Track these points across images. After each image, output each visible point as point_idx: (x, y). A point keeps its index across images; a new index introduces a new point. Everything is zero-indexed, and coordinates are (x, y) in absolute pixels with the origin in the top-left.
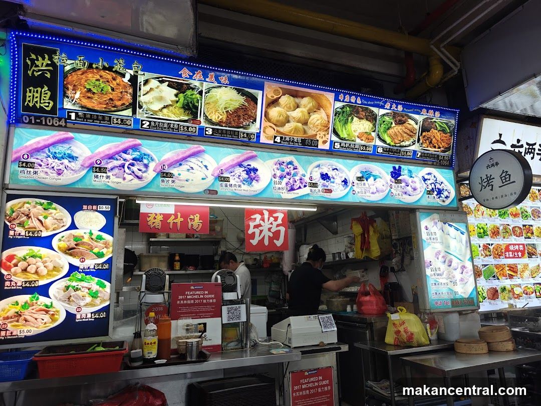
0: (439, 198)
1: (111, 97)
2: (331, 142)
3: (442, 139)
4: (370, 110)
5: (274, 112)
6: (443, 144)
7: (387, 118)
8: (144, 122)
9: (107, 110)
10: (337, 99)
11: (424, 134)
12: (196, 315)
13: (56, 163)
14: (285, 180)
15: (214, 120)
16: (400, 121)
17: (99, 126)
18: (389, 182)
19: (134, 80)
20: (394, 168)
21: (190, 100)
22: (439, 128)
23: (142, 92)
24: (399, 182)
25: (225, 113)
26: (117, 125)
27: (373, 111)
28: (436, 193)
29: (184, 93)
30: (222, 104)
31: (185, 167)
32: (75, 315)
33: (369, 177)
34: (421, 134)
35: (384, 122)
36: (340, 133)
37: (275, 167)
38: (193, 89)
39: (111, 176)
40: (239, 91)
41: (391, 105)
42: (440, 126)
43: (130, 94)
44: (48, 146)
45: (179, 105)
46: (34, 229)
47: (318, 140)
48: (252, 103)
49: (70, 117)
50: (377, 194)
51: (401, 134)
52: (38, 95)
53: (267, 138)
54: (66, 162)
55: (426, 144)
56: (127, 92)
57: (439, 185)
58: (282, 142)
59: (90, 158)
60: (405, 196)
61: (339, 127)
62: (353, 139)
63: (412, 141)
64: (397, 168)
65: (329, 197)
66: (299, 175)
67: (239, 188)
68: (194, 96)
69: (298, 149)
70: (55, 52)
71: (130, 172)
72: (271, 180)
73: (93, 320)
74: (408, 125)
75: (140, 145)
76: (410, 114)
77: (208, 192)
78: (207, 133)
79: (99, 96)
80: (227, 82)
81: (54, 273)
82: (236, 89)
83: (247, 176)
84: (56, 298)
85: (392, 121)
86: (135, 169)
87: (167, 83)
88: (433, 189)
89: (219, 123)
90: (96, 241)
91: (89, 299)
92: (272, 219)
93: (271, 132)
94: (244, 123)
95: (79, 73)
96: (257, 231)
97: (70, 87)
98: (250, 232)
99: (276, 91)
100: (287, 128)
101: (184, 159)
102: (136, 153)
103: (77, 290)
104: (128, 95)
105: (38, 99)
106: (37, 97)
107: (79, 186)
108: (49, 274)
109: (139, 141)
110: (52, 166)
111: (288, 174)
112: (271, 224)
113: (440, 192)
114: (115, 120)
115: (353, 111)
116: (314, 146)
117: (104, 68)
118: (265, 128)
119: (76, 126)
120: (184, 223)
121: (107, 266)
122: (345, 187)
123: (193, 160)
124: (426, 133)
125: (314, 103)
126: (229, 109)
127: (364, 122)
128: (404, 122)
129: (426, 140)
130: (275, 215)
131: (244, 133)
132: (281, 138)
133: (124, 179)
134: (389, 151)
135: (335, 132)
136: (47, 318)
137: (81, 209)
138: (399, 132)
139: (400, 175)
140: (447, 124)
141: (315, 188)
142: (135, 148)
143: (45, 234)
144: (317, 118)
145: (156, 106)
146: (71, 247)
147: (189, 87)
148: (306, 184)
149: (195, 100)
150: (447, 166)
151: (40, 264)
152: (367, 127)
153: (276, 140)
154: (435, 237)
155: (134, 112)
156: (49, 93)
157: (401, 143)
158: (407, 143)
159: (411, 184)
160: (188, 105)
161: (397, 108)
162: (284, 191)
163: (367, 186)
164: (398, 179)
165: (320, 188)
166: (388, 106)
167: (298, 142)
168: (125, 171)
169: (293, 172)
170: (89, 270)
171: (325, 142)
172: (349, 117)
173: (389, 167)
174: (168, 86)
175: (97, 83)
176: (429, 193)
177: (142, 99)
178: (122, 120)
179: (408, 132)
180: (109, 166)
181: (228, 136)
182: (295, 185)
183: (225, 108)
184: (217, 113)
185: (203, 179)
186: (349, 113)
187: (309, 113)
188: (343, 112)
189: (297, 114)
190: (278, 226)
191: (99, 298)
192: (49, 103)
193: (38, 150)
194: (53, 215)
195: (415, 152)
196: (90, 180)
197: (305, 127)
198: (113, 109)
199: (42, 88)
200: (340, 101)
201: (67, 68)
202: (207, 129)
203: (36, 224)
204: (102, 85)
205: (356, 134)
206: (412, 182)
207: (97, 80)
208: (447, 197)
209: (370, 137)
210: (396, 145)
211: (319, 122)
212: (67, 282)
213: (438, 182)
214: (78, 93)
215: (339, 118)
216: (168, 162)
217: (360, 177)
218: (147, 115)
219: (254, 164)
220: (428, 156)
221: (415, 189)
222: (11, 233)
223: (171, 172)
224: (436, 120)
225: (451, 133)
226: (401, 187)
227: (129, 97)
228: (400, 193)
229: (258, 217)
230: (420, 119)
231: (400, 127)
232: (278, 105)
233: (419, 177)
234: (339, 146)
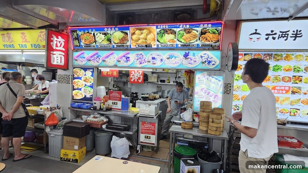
0: (208, 65)
1: (90, 40)
2: (157, 45)
3: (213, 37)
4: (173, 30)
5: (134, 37)
6: (214, 39)
7: (181, 32)
8: (98, 46)
9: (90, 44)
10: (157, 28)
11: (202, 36)
12: (115, 100)
14: (139, 60)
15: (116, 43)
16: (188, 32)
17: (89, 48)
18: (182, 59)
19: (94, 34)
20: (186, 53)
21: (108, 37)
22: (211, 32)
23: (96, 37)
24: (188, 59)
25: (119, 40)
26: (93, 48)
28: (207, 63)
29: (106, 35)
30: (117, 37)
31: (109, 58)
32: (86, 96)
33: (173, 57)
35: (180, 34)
36: (160, 41)
37: (135, 56)
38: (109, 34)
39: (92, 62)
40: (122, 32)
41: (183, 26)
42: (212, 31)
44: (79, 55)
45: (106, 39)
47: (152, 45)
48: (127, 35)
49: (83, 47)
50: (175, 64)
51: (189, 38)
52: (76, 42)
53: (134, 46)
54: (83, 59)
55: (204, 41)
57: (210, 59)
58: (139, 47)
59: (88, 57)
60: (189, 65)
61: (160, 39)
62: (166, 42)
63: (196, 40)
65: (154, 66)
66: (144, 58)
67: (124, 64)
69: (145, 49)
70: (77, 31)
72: (134, 60)
73: (90, 97)
74: (193, 33)
76: (193, 28)
77: (115, 65)
79: (87, 40)
80: (118, 30)
82: (121, 31)
83: (126, 60)
84: (83, 91)
85: (184, 32)
86: (97, 60)
87: (102, 33)
88: (206, 61)
89: (118, 43)
90: (90, 78)
91: (89, 92)
92: (138, 73)
93: (135, 44)
94: (125, 42)
95: (82, 35)
96: (133, 77)
97: (81, 39)
98: (131, 77)
99: (134, 30)
100: (139, 42)
101: (109, 56)
103: (86, 90)
107: (86, 65)
108: (81, 86)
109: (98, 52)
110: (81, 60)
111: (140, 58)
112: (138, 75)
113: (209, 62)
114: (92, 46)
115: (165, 31)
116: (151, 47)
117: (87, 33)
118: (132, 43)
119: (84, 49)
120: (112, 74)
121: (92, 85)
122: (161, 62)
123: (111, 56)
124: (204, 35)
125: (148, 31)
127: (170, 35)
128: (191, 32)
129: (204, 39)
130: (139, 72)
131: (126, 45)
132: (138, 45)
133: (95, 62)
134: (184, 46)
135: (158, 41)
136: (81, 96)
137: (87, 70)
139: (188, 56)
140: (216, 29)
141: (149, 63)
142: (97, 54)
143: (80, 77)
144: (150, 37)
145: (100, 41)
146: (85, 80)
147: (108, 34)
148: (146, 62)
149: (110, 37)
150: (218, 49)
151: (80, 84)
152: (172, 37)
153: (136, 46)
154: (202, 82)
155: (96, 43)
156: (78, 41)
157: (190, 42)
158: (193, 41)
159: (194, 59)
160: (108, 39)
161: (186, 26)
162: (138, 64)
163: (171, 61)
164: (187, 57)
165: (151, 63)
166: (181, 26)
167: (144, 46)
168: (95, 60)
169: (141, 57)
170: (88, 86)
171: (154, 45)
172: (163, 34)
175: (86, 37)
176: (203, 63)
177: (97, 39)
178: (94, 46)
179: (193, 36)
180: (91, 59)
181: (121, 47)
182: (142, 62)
183: (119, 38)
184: (116, 40)
185: (113, 61)
187: (147, 35)
188: (161, 33)
189: (142, 36)
190: (140, 75)
192: (78, 44)
194: (82, 72)
195: (198, 45)
196: (88, 63)
197: (146, 41)
199: (76, 40)
200: (158, 28)
201: (80, 34)
202: (115, 46)
203: (79, 74)
204: (88, 37)
205: (168, 40)
206: (194, 58)
208: (213, 64)
209: (174, 41)
210: (187, 43)
212: (85, 88)
213: (209, 57)
214: (83, 40)
215: (159, 35)
216: (105, 57)
218: (99, 44)
219: (128, 56)
220: (205, 45)
221: (195, 61)
222: (75, 76)
223: (105, 60)
224: (209, 29)
225: (219, 33)
226: (188, 61)
227: (94, 39)
228: (187, 64)
229: (133, 72)
230: (199, 29)
231: (188, 35)
232: (135, 34)
233: (198, 56)
234: (160, 46)
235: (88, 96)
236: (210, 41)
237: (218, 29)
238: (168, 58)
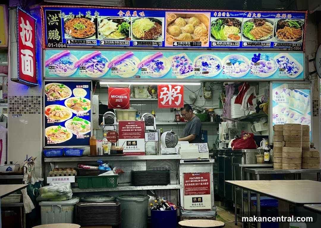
0: (289, 73)
1: (86, 31)
2: (210, 42)
3: (294, 32)
4: (236, 20)
5: (172, 29)
6: (295, 36)
7: (249, 23)
8: (102, 42)
9: (84, 37)
10: (212, 16)
11: (279, 30)
13: (63, 66)
14: (179, 68)
15: (138, 37)
16: (259, 24)
17: (81, 45)
18: (250, 65)
19: (96, 21)
20: (255, 55)
21: (124, 28)
22: (291, 25)
23: (100, 26)
25: (144, 32)
26: (89, 45)
27: (238, 20)
28: (287, 70)
29: (121, 24)
30: (142, 28)
31: (123, 64)
32: (76, 136)
33: (235, 63)
34: (277, 31)
35: (247, 26)
36: (215, 36)
37: (173, 60)
38: (125, 21)
39: (88, 71)
40: (151, 19)
41: (252, 14)
42: (292, 24)
43: (94, 28)
44: (59, 58)
45: (119, 31)
46: (57, 97)
47: (201, 42)
48: (159, 25)
49: (68, 42)
50: (240, 73)
51: (260, 32)
52: (54, 34)
53: (169, 44)
54: (67, 65)
55: (281, 37)
56: (93, 27)
57: (290, 64)
58: (178, 45)
59: (78, 62)
60: (261, 73)
61: (215, 33)
62: (225, 39)
63: (270, 36)
64: (257, 55)
65: (206, 76)
66: (188, 64)
67: (152, 74)
68: (126, 25)
69: (188, 49)
70: (59, 12)
71: (96, 68)
72: (171, 68)
73: (84, 138)
74: (266, 26)
75: (100, 54)
76: (267, 19)
77: (135, 77)
78: (135, 44)
79: (80, 31)
80: (144, 15)
81: (67, 117)
82: (149, 18)
83: (157, 67)
84: (68, 128)
85: (253, 24)
86: (98, 66)
87: (112, 20)
88: (284, 67)
89: (141, 39)
90: (83, 102)
91: (81, 129)
92: (174, 90)
93: (171, 40)
94: (155, 37)
95: (71, 21)
96: (165, 97)
97: (67, 28)
98: (161, 97)
99: (173, 17)
100: (181, 37)
101: (123, 60)
102: (98, 59)
103: (76, 124)
104: (93, 29)
105: (54, 36)
106: (53, 35)
107: (74, 76)
108: (64, 117)
109: (100, 52)
110: (62, 67)
111: (181, 64)
112: (173, 92)
113: (290, 69)
114: (88, 42)
115: (224, 22)
116: (199, 46)
117: (82, 17)
118: (167, 38)
119: (71, 47)
121: (88, 114)
122: (218, 70)
123: (127, 60)
124: (281, 29)
125: (197, 20)
126: (146, 30)
127: (232, 27)
128: (263, 24)
129: (281, 34)
130: (176, 88)
131: (155, 42)
132: (178, 43)
133: (94, 72)
134: (252, 44)
135: (212, 36)
136: (65, 136)
137: (76, 87)
138: (259, 31)
139: (259, 59)
140: (298, 22)
141: (198, 72)
142: (98, 55)
143: (61, 99)
144: (200, 29)
145: (107, 33)
146: (72, 105)
147: (123, 21)
148: (192, 70)
149: (127, 27)
150: (299, 50)
151: (61, 113)
152: (235, 30)
153: (174, 44)
154: (282, 99)
155: (97, 37)
156: (58, 32)
157: (261, 38)
158: (265, 38)
159: (267, 65)
160: (123, 30)
161: (256, 16)
162: (179, 74)
163: (233, 68)
164: (258, 62)
165: (201, 71)
166: (249, 15)
167: (188, 44)
168: (94, 68)
169: (184, 63)
170: (81, 116)
171: (205, 43)
172: (221, 25)
173: (251, 55)
174: (113, 21)
175: (79, 24)
176: (281, 70)
177: (100, 30)
178: (91, 42)
179: (266, 30)
180: (87, 66)
181: (146, 45)
182: (185, 70)
183: (144, 30)
184: (139, 33)
185: (133, 70)
186: (221, 23)
187: (194, 27)
188: (217, 23)
189: (187, 28)
190: (177, 94)
191: (86, 129)
192: (58, 37)
193: (56, 60)
194: (64, 90)
195: (272, 43)
196: (79, 73)
197: (192, 35)
198: (87, 37)
199: (55, 30)
200: (214, 17)
201: (65, 19)
202: (134, 42)
203: (58, 95)
204: (81, 26)
205: (227, 36)
206: (268, 64)
207: (78, 23)
208: (296, 72)
209: (237, 37)
210: (257, 40)
211: (201, 31)
212: (72, 121)
213: (290, 62)
214: (71, 30)
215: (214, 27)
216: (115, 62)
217: (229, 63)
218: (103, 38)
219: (160, 60)
220: (283, 45)
221: (270, 68)
222: (48, 99)
223: (116, 67)
224: (289, 20)
225: (301, 27)
226: (259, 67)
227: (94, 30)
228: (258, 72)
229: (165, 89)
230: (275, 21)
231: (259, 28)
232: (175, 24)
233: (274, 60)
234: (215, 44)
235: (81, 135)
236: (290, 38)
237: (300, 22)
238: (229, 64)
